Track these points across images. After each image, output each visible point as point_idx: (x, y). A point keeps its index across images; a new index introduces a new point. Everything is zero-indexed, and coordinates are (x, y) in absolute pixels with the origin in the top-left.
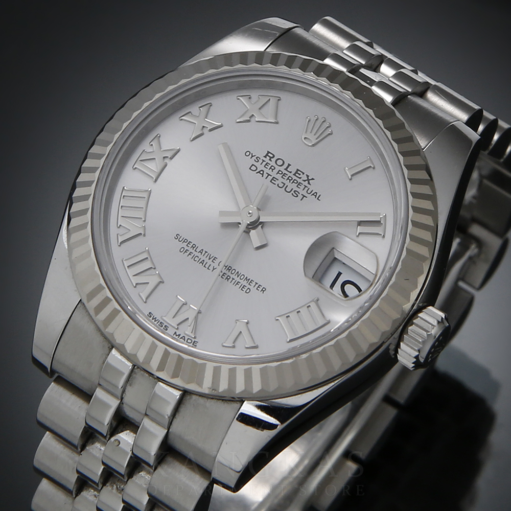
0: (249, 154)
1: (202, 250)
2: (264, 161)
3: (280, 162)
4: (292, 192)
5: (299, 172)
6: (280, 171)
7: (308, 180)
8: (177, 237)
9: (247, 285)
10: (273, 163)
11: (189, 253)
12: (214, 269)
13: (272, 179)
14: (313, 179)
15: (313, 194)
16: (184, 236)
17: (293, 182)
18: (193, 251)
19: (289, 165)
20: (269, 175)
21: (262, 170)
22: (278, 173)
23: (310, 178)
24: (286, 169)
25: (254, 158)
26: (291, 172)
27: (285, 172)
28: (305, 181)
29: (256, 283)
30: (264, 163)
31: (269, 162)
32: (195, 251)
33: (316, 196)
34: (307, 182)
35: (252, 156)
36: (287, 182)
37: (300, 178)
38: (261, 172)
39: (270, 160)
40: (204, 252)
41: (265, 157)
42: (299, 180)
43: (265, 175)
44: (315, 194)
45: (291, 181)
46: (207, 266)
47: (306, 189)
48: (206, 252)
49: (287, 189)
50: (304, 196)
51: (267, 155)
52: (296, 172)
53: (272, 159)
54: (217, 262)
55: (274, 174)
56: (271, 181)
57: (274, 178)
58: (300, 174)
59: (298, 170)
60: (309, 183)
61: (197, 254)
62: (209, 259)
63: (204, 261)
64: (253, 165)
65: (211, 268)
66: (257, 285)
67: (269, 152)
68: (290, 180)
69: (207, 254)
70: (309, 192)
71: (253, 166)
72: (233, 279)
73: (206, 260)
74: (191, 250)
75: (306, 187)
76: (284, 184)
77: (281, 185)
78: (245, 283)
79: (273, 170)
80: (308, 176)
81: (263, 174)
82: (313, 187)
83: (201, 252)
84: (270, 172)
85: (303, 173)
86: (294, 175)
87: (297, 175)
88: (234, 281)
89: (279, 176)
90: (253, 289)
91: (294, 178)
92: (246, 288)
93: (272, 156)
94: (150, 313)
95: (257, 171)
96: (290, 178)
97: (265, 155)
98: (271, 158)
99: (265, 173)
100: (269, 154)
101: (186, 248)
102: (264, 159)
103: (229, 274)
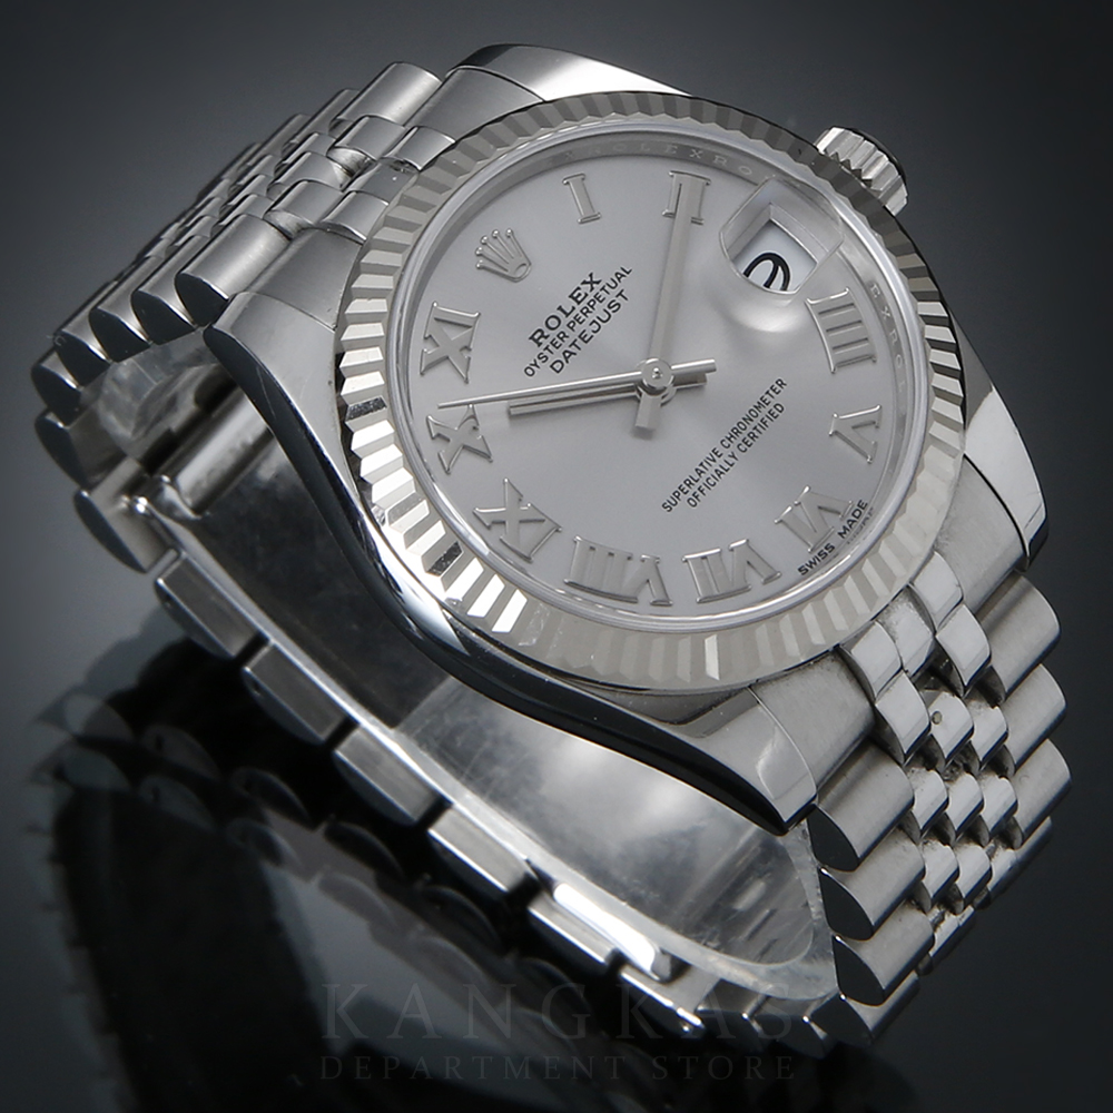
0: (530, 370)
1: (697, 470)
2: (547, 348)
3: (553, 323)
4: (610, 311)
5: (575, 295)
6: (568, 325)
7: (592, 282)
8: (668, 507)
9: (768, 408)
10: (553, 334)
11: (699, 492)
12: (733, 456)
13: (583, 339)
14: (591, 275)
15: (619, 279)
16: (667, 496)
17: (592, 307)
18: (698, 485)
19: (560, 308)
20: (573, 344)
21: (564, 354)
22: (572, 328)
23: (589, 280)
24: (567, 315)
25: (539, 362)
26: (574, 308)
27: (571, 318)
28: (592, 289)
29: (767, 393)
30: (551, 348)
31: (550, 339)
32: (697, 481)
33: (623, 276)
34: (594, 285)
35: (535, 365)
36: (591, 317)
37: (586, 295)
38: (568, 355)
39: (546, 337)
40: (701, 468)
41: (539, 344)
42: (591, 296)
43: (573, 349)
44: (619, 276)
45: (590, 309)
46: (727, 467)
47: (607, 288)
48: (701, 464)
49: (604, 319)
50: (620, 294)
51: (536, 341)
52: (575, 299)
53: (546, 334)
54: (721, 450)
55: (573, 336)
56: (586, 342)
57: (580, 336)
58: (579, 295)
59: (571, 296)
60: (598, 283)
61: (703, 480)
62: (714, 460)
63: (716, 471)
64: (552, 366)
65: (731, 460)
66: (771, 392)
67: (532, 338)
68: (588, 311)
69: (705, 464)
70: (613, 285)
71: (555, 366)
72: (755, 428)
73: (715, 466)
74: (695, 488)
75: (603, 289)
76: (594, 321)
77: (595, 327)
78: (765, 411)
79: (565, 336)
80: (585, 282)
81: (571, 353)
82: (605, 276)
83: (700, 473)
84: (568, 341)
85: (579, 288)
86: (579, 303)
87: (579, 299)
88: (759, 428)
89: (579, 328)
90: (778, 399)
91: (584, 304)
92: (774, 410)
93: (539, 334)
94: (800, 570)
95: (564, 361)
96: (585, 311)
97: (536, 345)
98: (542, 336)
99: (570, 349)
100: (536, 337)
101: (690, 495)
102: (543, 346)
103: (745, 433)
